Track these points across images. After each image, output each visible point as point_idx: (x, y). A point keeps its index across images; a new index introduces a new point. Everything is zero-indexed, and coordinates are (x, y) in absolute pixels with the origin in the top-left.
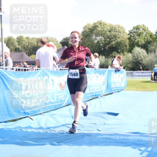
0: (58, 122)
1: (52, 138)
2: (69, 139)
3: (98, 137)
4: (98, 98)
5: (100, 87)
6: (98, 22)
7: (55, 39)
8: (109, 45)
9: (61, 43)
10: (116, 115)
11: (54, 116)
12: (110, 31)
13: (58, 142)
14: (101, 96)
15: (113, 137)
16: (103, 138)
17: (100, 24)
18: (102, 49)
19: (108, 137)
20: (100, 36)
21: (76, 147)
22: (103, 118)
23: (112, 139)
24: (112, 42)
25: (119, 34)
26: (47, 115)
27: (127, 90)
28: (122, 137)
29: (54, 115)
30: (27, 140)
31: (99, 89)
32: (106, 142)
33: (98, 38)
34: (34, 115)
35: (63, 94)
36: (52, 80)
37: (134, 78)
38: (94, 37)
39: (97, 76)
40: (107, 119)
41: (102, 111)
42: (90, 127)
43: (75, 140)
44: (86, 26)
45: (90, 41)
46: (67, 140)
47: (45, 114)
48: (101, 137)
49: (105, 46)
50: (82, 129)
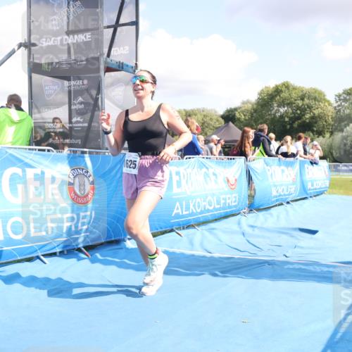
0: (221, 241)
1: (213, 265)
2: (239, 268)
3: (286, 267)
4: (282, 204)
5: (288, 187)
6: (283, 84)
7: (216, 112)
8: (300, 121)
9: (223, 117)
10: (314, 232)
11: (215, 231)
12: (302, 99)
13: (222, 272)
14: (288, 203)
15: (311, 268)
16: (294, 269)
17: (286, 87)
18: (288, 127)
19: (303, 267)
20: (284, 107)
21: (251, 281)
22: (292, 236)
23: (310, 272)
24: (304, 115)
25: (315, 104)
26: (202, 230)
27: (329, 194)
28: (326, 269)
29: (213, 229)
30: (175, 267)
31: (285, 190)
32: (299, 275)
33: (282, 110)
34: (184, 228)
35: (234, 195)
36: (214, 174)
37: (341, 174)
38: (276, 108)
39: (283, 171)
40: (298, 239)
41: (291, 226)
42: (273, 251)
43: (250, 270)
44: (262, 90)
45: (269, 115)
46: (236, 269)
47: (200, 228)
48: (291, 267)
49: (294, 122)
50: (259, 253)
